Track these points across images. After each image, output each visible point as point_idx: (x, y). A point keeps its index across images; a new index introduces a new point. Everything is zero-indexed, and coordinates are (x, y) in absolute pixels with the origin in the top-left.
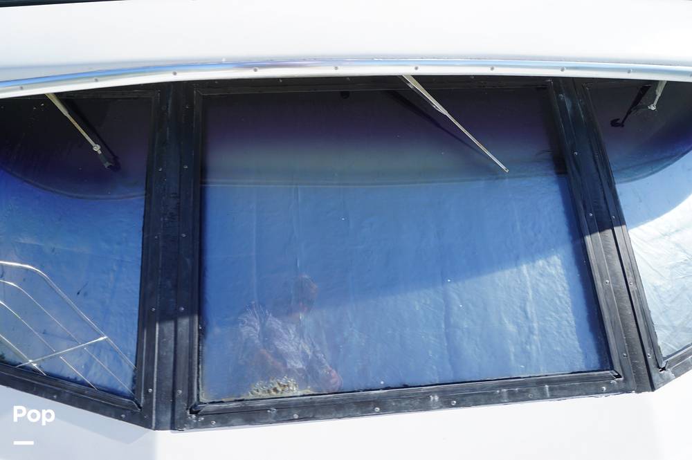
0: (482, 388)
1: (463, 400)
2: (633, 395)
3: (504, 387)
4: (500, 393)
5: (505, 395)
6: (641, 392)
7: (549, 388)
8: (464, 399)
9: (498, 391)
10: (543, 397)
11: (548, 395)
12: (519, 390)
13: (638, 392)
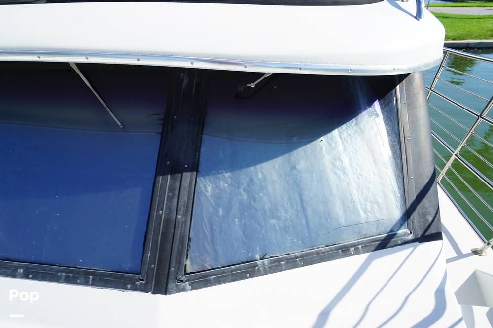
0: (50, 270)
1: (36, 276)
2: (149, 296)
3: (64, 272)
4: (60, 275)
5: (63, 278)
6: (155, 294)
7: (93, 278)
8: (37, 274)
9: (59, 274)
10: (86, 283)
11: (90, 283)
12: (73, 276)
13: (153, 293)
